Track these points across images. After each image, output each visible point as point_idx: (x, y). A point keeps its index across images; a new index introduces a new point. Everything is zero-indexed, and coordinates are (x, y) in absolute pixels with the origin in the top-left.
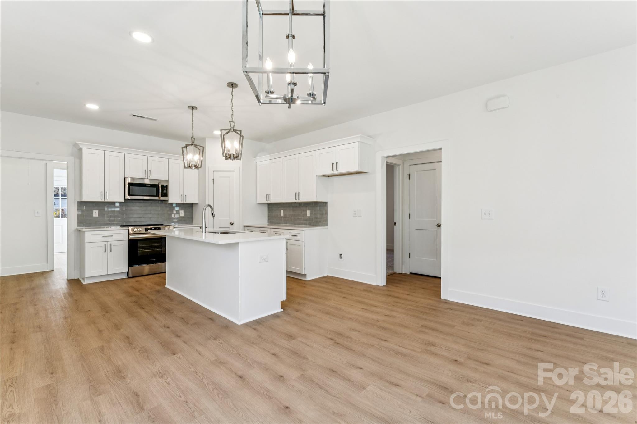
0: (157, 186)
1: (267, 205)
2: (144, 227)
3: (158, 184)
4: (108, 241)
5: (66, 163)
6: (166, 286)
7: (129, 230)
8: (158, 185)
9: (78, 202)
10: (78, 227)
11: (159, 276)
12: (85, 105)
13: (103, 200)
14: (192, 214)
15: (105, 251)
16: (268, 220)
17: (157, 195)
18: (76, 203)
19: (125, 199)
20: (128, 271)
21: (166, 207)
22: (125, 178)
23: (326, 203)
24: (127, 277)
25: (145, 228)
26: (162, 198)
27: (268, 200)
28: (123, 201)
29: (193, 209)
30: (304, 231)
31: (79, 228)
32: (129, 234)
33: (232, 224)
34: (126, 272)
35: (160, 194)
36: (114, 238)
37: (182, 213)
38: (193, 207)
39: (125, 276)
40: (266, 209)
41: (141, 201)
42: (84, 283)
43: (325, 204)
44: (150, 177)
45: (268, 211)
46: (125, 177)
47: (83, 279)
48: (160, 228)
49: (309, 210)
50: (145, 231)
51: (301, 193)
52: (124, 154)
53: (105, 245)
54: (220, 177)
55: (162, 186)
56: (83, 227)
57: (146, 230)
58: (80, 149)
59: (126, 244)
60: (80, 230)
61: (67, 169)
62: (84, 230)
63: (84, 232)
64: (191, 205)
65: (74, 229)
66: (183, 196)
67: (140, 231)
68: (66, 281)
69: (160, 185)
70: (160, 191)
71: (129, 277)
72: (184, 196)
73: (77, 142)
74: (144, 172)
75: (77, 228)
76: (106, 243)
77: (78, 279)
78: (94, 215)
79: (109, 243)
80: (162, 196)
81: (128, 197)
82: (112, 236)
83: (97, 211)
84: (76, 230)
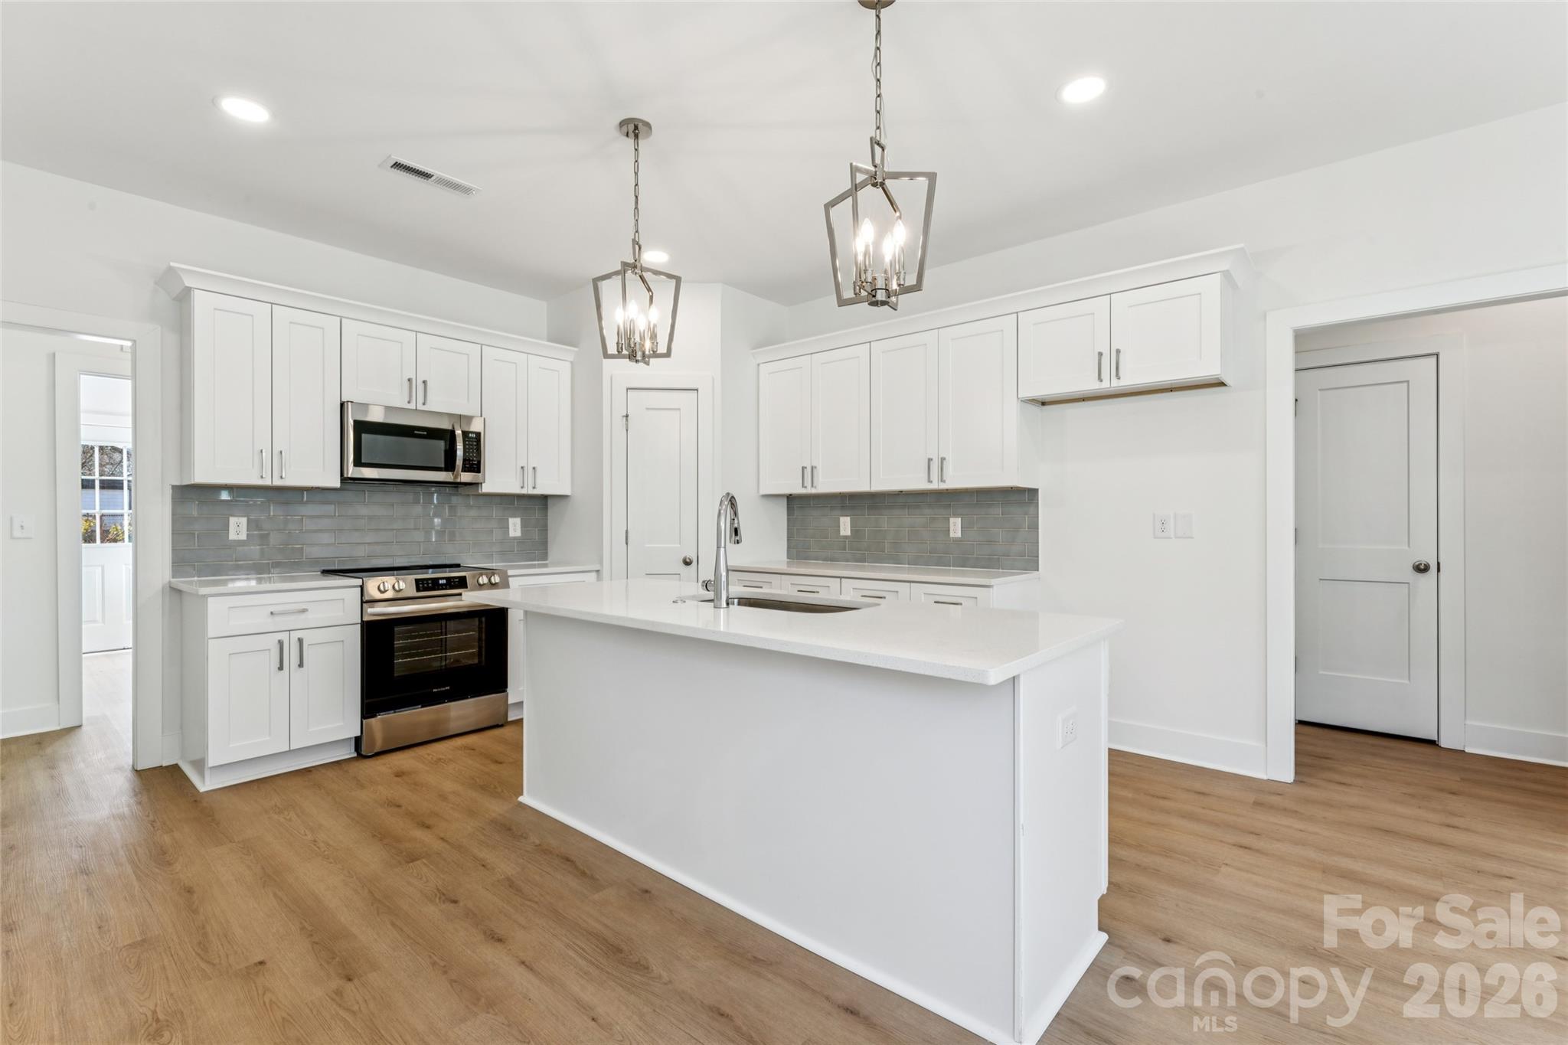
0: (448, 436)
1: (785, 501)
2: (411, 578)
3: (450, 428)
4: (289, 631)
5: (129, 344)
6: (521, 799)
7: (362, 587)
8: (453, 432)
9: (174, 487)
10: (173, 577)
11: (466, 748)
12: (214, 102)
13: (267, 482)
14: (544, 529)
15: (281, 668)
16: (789, 547)
17: (449, 465)
18: (169, 492)
19: (344, 479)
20: (359, 734)
21: (469, 507)
22: (342, 405)
23: (1036, 491)
24: (355, 755)
25: (417, 581)
26: (466, 477)
27: (808, 482)
28: (337, 484)
29: (549, 514)
30: (991, 589)
31: (180, 583)
32: (362, 602)
33: (687, 563)
34: (350, 738)
35: (459, 462)
36: (313, 617)
37: (515, 527)
38: (549, 507)
39: (349, 752)
40: (781, 511)
41: (391, 488)
42: (202, 789)
43: (1025, 497)
44: (424, 404)
45: (788, 520)
46: (344, 399)
47: (201, 773)
48: (464, 578)
49: (955, 515)
50: (418, 590)
51: (950, 459)
52: (339, 318)
53: (281, 643)
54: (647, 409)
55: (465, 434)
56: (194, 577)
57: (420, 585)
58: (184, 297)
59: (353, 639)
60: (183, 587)
61: (134, 377)
62: (203, 591)
63: (205, 597)
64: (544, 500)
65: (161, 586)
66: (526, 469)
67: (400, 590)
68: (129, 774)
69: (458, 432)
70: (460, 453)
71: (363, 753)
72: (531, 470)
73: (172, 264)
74: (407, 384)
75: (170, 582)
76: (284, 636)
77: (175, 769)
78: (232, 536)
79: (295, 635)
80: (465, 470)
81: (352, 471)
82: (304, 611)
83: (244, 521)
84: (168, 589)
